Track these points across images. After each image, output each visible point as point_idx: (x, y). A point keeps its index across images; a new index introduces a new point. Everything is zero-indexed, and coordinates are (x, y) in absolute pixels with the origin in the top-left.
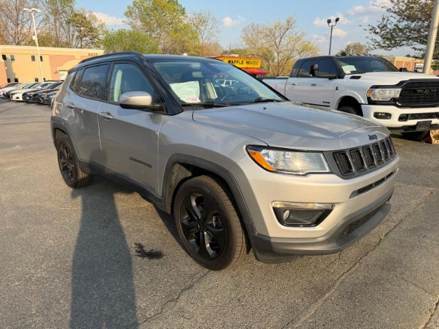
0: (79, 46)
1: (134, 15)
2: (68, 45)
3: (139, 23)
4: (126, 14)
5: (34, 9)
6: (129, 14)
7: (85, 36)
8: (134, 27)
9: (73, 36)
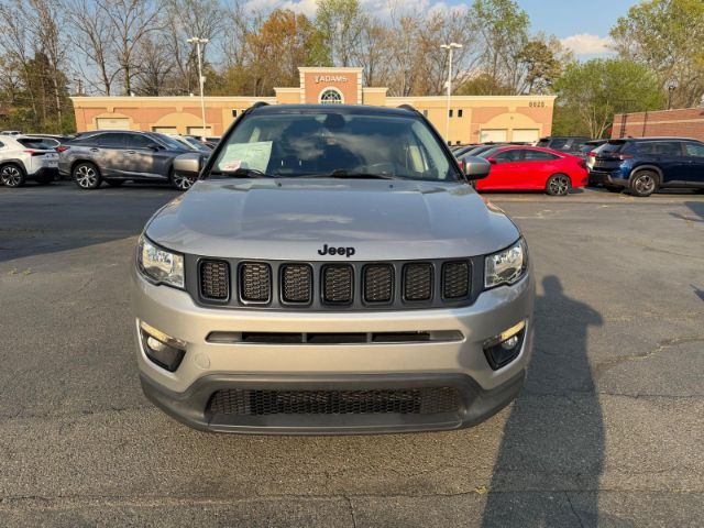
0: (527, 91)
1: (628, 32)
2: (509, 91)
3: (634, 46)
4: (612, 34)
5: (453, 44)
6: (619, 32)
7: (539, 75)
8: (624, 53)
9: (519, 77)
